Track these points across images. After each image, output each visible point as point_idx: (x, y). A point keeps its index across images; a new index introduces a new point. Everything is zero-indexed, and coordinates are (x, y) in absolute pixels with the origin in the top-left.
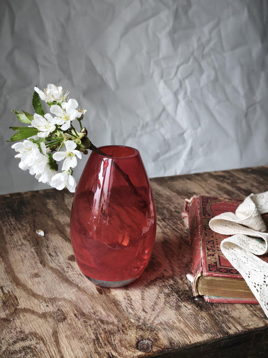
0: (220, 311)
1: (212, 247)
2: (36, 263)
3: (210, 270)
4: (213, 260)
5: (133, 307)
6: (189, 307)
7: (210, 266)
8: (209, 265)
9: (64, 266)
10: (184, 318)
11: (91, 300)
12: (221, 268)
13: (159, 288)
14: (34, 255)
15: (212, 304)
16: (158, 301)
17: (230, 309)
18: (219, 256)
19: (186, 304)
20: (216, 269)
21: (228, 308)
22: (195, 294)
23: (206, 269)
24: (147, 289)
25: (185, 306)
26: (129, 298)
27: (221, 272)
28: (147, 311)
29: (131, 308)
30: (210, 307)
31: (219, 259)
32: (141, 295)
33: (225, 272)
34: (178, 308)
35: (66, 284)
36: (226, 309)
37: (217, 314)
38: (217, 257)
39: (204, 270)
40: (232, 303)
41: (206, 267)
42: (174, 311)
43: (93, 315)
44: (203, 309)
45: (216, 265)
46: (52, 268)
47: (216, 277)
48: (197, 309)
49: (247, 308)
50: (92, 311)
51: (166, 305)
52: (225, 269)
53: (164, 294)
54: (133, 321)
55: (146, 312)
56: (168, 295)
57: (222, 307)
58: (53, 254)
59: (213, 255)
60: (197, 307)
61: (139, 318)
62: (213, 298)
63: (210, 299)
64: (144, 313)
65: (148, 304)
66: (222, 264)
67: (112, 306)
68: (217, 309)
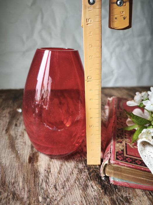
0: (122, 196)
1: (121, 134)
2: (3, 130)
3: (117, 159)
4: (121, 147)
5: (48, 181)
6: (95, 187)
7: (118, 154)
8: (117, 152)
9: (19, 134)
10: (88, 202)
11: (19, 168)
12: (127, 157)
13: (75, 162)
14: (6, 124)
15: (115, 186)
16: (71, 177)
17: (131, 195)
18: (126, 144)
19: (93, 184)
20: (122, 158)
21: (129, 194)
22: (103, 175)
23: (114, 157)
24: (66, 163)
25: (92, 186)
26: (49, 171)
27: (127, 161)
28: (58, 187)
29: (46, 181)
30: (113, 191)
31: (126, 147)
32: (59, 168)
33: (130, 162)
34: (85, 187)
35: (10, 150)
36: (128, 195)
37: (119, 201)
38: (125, 145)
39: (112, 158)
40: (133, 188)
41: (114, 154)
42: (81, 191)
43: (11, 186)
44: (107, 192)
45: (123, 154)
46: (10, 135)
47: (122, 165)
48: (101, 191)
49: (147, 196)
50: (13, 181)
51: (76, 183)
52: (131, 158)
53: (77, 170)
54: (40, 199)
55: (56, 189)
56: (81, 171)
57: (124, 192)
58: (18, 124)
59: (121, 142)
60: (102, 189)
61: (47, 197)
62: (117, 180)
63: (114, 181)
64: (54, 190)
65: (61, 179)
66: (128, 153)
67: (31, 177)
68: (119, 193)
